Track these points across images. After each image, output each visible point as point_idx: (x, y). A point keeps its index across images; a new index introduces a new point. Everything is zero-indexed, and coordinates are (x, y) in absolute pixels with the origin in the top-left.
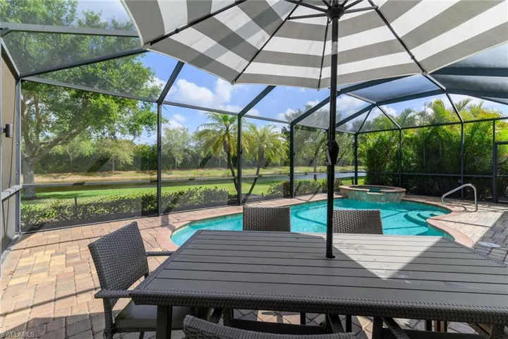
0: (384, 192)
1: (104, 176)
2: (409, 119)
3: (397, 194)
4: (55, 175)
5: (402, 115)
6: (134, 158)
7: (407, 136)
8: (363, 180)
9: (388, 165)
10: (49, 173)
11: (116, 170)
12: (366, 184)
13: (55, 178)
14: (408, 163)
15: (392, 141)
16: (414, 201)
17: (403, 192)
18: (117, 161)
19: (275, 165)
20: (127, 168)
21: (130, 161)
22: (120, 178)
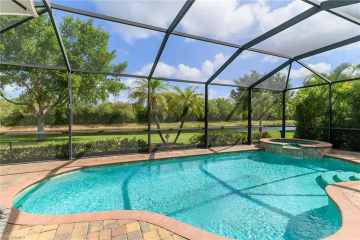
0: (302, 147)
1: (118, 126)
2: (342, 75)
3: (318, 150)
4: (91, 125)
5: (335, 71)
6: (136, 115)
7: (340, 90)
8: (293, 133)
9: (319, 120)
10: (88, 124)
11: (125, 122)
12: (295, 137)
13: (91, 127)
14: (341, 118)
15: (324, 96)
16: (338, 158)
17: (329, 147)
18: (126, 116)
19: (237, 120)
20: (132, 121)
21: (133, 117)
22: (127, 128)
